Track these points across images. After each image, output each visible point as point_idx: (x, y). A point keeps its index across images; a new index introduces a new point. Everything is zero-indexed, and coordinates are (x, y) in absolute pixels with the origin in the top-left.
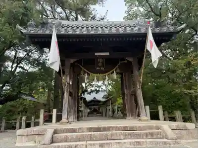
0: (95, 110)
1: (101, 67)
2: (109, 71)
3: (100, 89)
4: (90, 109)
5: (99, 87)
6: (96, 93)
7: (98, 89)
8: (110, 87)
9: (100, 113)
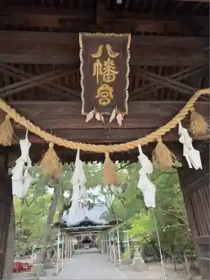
0: (87, 241)
1: (110, 107)
2: (154, 129)
3: (96, 202)
4: (78, 238)
5: (94, 197)
6: (89, 209)
7: (91, 201)
8: (113, 197)
9: (96, 246)
